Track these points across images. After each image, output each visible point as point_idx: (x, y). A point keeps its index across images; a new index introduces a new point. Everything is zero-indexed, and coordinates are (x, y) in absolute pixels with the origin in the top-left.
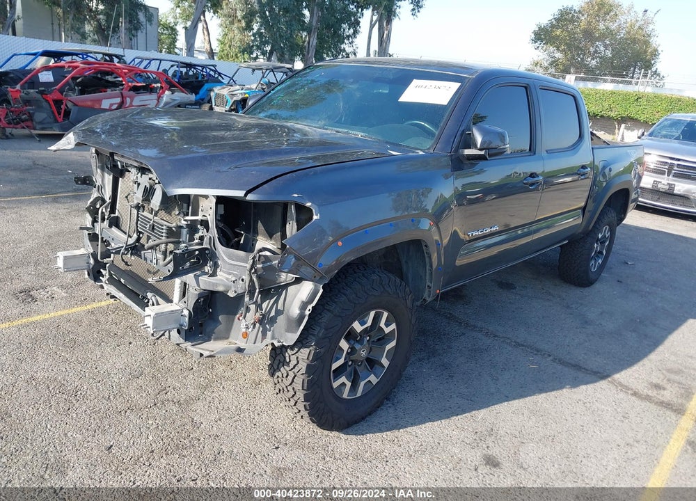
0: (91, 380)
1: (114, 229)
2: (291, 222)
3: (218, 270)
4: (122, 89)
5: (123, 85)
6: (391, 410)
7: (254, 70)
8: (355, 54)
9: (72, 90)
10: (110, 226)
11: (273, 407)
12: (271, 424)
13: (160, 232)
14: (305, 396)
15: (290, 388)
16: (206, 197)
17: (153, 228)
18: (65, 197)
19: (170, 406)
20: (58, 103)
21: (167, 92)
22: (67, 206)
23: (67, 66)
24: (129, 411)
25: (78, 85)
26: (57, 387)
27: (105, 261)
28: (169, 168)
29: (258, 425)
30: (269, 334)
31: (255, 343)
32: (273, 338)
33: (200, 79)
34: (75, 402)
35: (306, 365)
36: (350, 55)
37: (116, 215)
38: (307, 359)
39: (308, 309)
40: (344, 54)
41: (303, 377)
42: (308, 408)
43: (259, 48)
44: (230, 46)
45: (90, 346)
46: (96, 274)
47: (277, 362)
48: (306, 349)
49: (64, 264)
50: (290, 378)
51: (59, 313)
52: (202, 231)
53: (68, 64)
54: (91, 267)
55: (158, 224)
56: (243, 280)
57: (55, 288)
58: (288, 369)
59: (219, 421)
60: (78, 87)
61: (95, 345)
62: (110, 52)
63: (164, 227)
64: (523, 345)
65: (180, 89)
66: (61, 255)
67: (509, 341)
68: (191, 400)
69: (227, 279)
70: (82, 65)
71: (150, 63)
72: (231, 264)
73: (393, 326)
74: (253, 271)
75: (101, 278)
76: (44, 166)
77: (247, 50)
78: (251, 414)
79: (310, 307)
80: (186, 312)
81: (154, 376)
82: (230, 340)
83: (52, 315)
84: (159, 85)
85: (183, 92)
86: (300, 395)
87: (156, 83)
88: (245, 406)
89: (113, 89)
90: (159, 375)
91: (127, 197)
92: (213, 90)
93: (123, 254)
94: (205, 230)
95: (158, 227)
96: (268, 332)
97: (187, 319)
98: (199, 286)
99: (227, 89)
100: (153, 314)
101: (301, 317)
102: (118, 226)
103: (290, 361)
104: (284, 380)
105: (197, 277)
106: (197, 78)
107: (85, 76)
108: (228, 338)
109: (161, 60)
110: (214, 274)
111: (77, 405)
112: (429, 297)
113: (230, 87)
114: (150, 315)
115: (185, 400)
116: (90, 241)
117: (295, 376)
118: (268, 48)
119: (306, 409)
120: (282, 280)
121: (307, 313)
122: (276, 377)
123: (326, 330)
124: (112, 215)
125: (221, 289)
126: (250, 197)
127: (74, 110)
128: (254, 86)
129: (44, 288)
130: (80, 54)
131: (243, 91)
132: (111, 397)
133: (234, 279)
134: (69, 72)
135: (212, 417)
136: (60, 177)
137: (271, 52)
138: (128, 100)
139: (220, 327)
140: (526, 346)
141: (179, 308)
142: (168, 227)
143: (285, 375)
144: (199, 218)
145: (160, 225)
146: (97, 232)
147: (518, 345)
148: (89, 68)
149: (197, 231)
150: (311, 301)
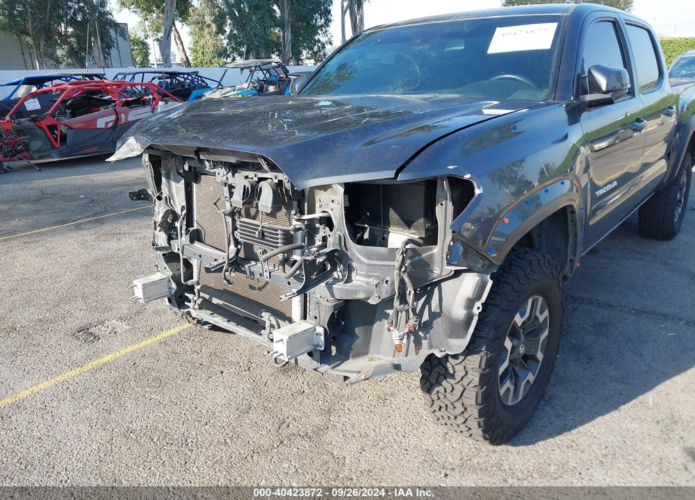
0: (197, 423)
1: (197, 244)
2: (444, 203)
3: (353, 274)
4: (115, 106)
5: (114, 102)
6: (548, 409)
7: (242, 69)
8: (331, 43)
9: (63, 113)
10: (192, 241)
11: (415, 424)
12: (423, 446)
13: (274, 238)
14: (480, 411)
15: (458, 405)
16: (325, 188)
17: (263, 235)
18: (87, 222)
19: (299, 442)
20: (52, 128)
21: (160, 103)
22: (92, 231)
23: (54, 89)
24: (255, 455)
25: (68, 107)
26: (161, 438)
27: (190, 282)
28: (291, 156)
29: (409, 449)
30: (425, 343)
31: (407, 356)
32: (431, 347)
33: (186, 87)
34: (189, 453)
35: (478, 375)
36: (326, 45)
37: (195, 228)
38: (480, 367)
39: (476, 307)
40: (320, 45)
41: (475, 389)
42: (482, 424)
43: (234, 49)
44: (203, 53)
45: (179, 382)
46: (179, 300)
47: (434, 375)
48: (475, 356)
49: (144, 293)
50: (457, 393)
51: (130, 349)
52: (323, 231)
53: (55, 88)
54: (173, 292)
55: (270, 229)
56: (387, 282)
57: (114, 321)
58: (452, 381)
59: (363, 453)
60: (68, 110)
61: (184, 380)
62: (89, 73)
63: (279, 232)
64: (645, 312)
65: (173, 98)
66: (138, 284)
67: (627, 310)
68: (320, 431)
69: (367, 283)
70: (70, 86)
71: (134, 77)
72: (371, 265)
73: (546, 313)
74: (403, 269)
75: (186, 303)
76: (54, 195)
77: (222, 53)
78: (395, 436)
79: (479, 304)
80: (320, 330)
81: (265, 408)
82: (370, 355)
83: (123, 352)
84: (151, 97)
85: (176, 101)
86: (474, 412)
87: (147, 96)
88: (384, 429)
89: (104, 107)
90: (270, 405)
91: (215, 204)
92: (204, 96)
93: (227, 271)
94: (327, 228)
95: (270, 233)
96: (423, 341)
97: (322, 338)
98: (333, 295)
99: (218, 92)
100: (286, 338)
101: (469, 318)
102: (200, 240)
103: (454, 372)
104: (448, 395)
105: (329, 287)
106: (184, 86)
107: (75, 98)
108: (367, 353)
109: (143, 73)
110: (349, 280)
111: (193, 456)
112: (571, 272)
113: (221, 90)
114: (282, 340)
115: (313, 432)
116: (166, 263)
117: (465, 389)
118: (244, 50)
119: (480, 426)
120: (435, 275)
121: (476, 311)
122: (435, 392)
123: (495, 329)
124: (191, 229)
125: (361, 296)
126: (401, 177)
127: (70, 134)
128: (245, 86)
129: (102, 323)
130: (63, 77)
131: (235, 92)
132: (228, 441)
133: (376, 282)
134: (58, 96)
135: (354, 447)
136: (74, 203)
137: (248, 53)
138: (123, 116)
139: (358, 342)
140: (648, 313)
141: (311, 326)
142: (284, 231)
143: (449, 390)
144: (318, 215)
145: (273, 230)
146: (176, 251)
147: (639, 313)
148: (79, 88)
149: (316, 231)
150: (478, 296)
